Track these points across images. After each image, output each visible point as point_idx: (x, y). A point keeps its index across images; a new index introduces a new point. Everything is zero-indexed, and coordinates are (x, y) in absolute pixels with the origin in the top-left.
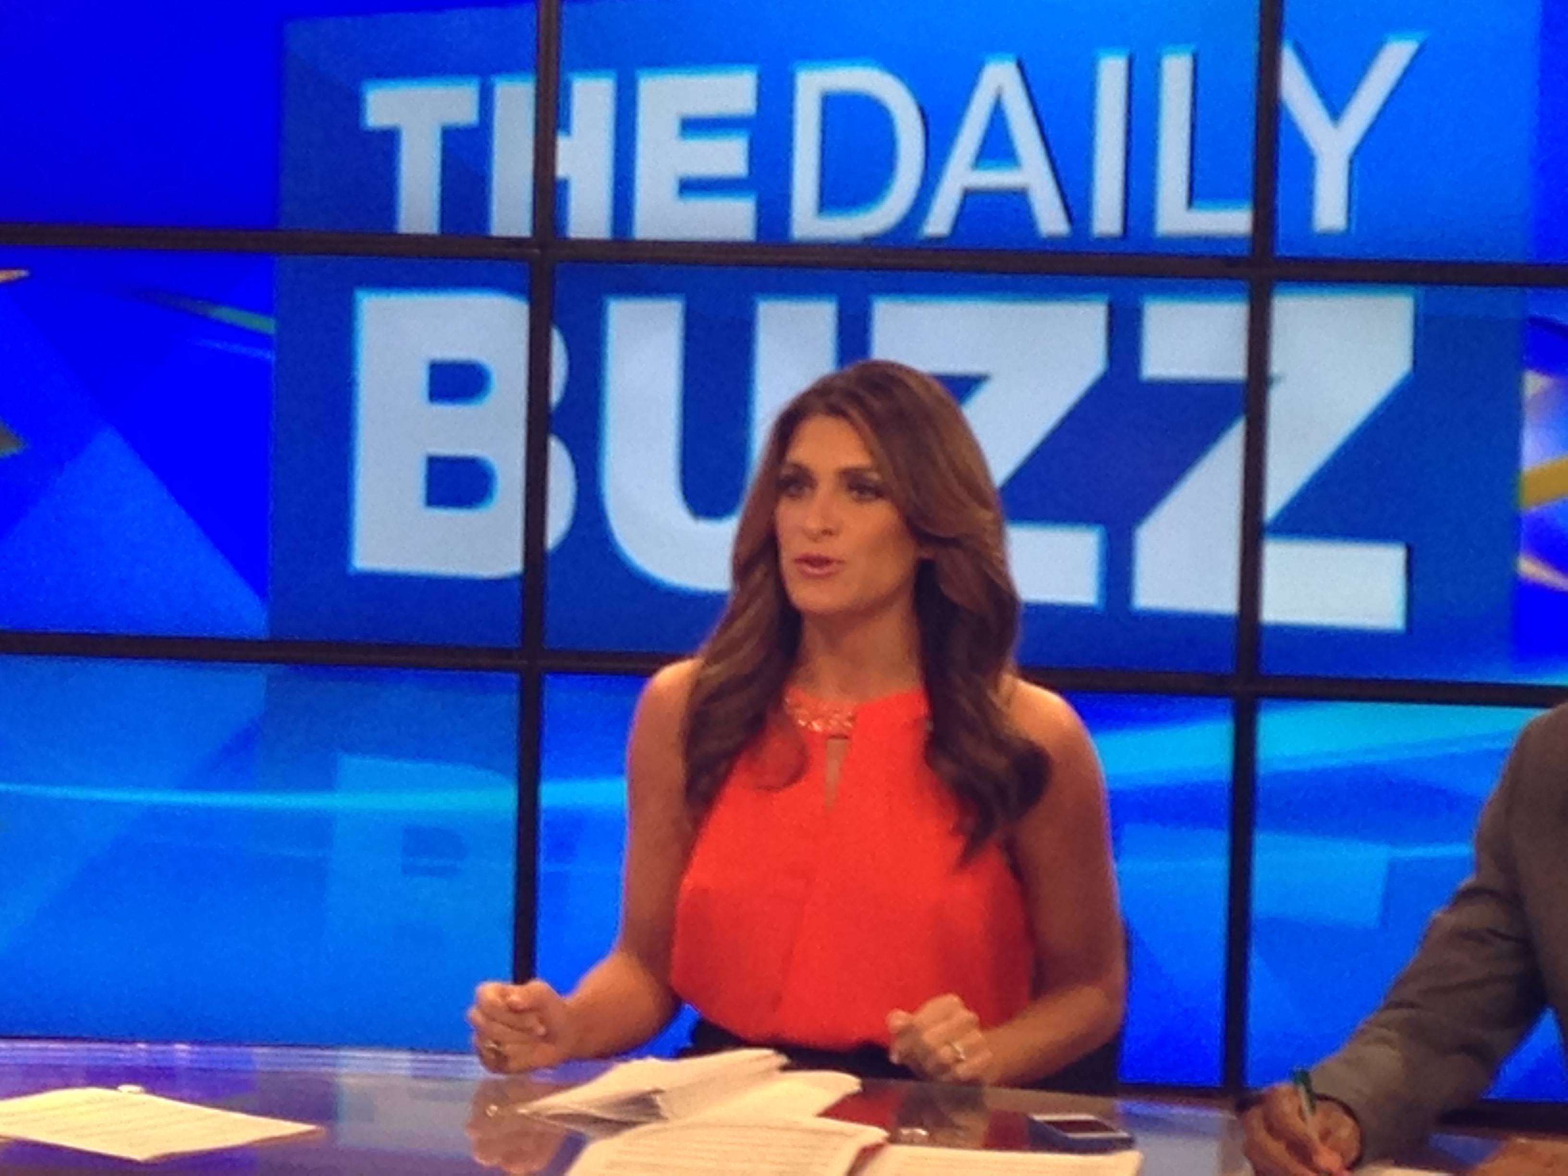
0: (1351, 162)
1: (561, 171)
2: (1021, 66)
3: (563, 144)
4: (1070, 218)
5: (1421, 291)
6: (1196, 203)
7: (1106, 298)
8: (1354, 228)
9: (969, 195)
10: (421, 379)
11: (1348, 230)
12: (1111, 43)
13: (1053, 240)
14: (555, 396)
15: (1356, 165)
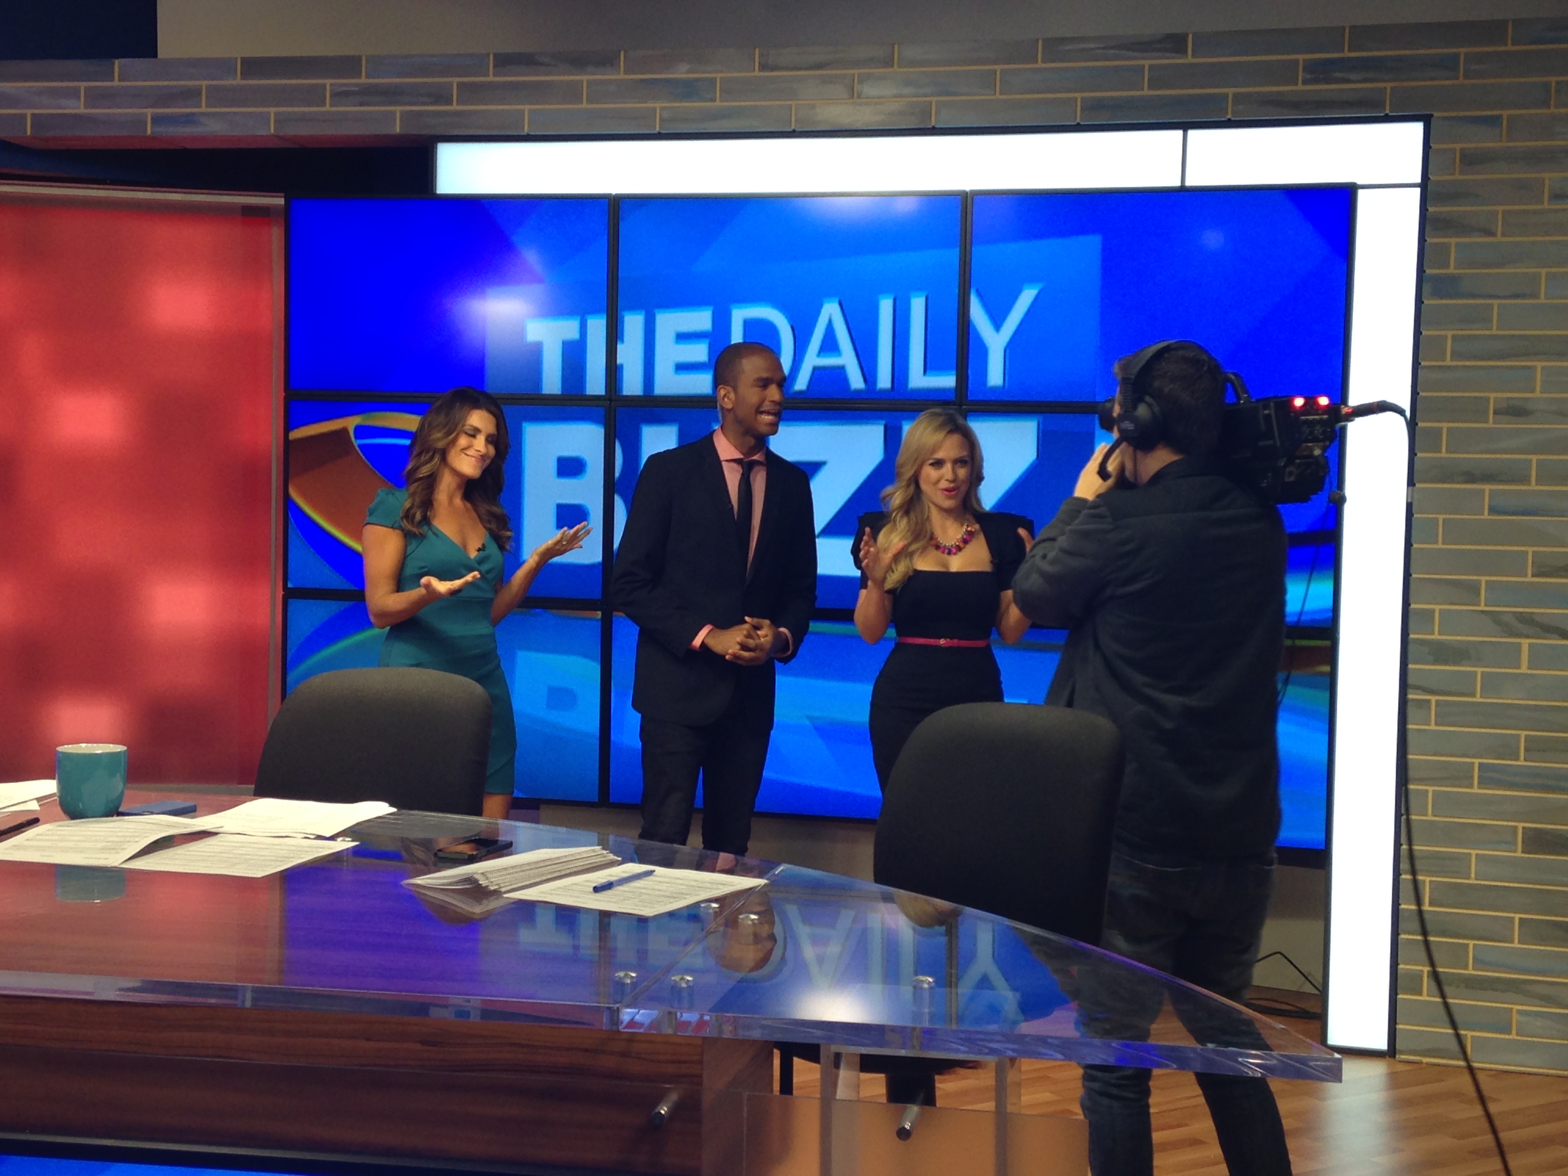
0: (1005, 351)
1: (619, 361)
2: (840, 304)
3: (620, 347)
4: (865, 380)
5: (1041, 418)
6: (928, 372)
7: (883, 422)
8: (1007, 385)
9: (816, 370)
10: (553, 466)
11: (1004, 386)
12: (884, 291)
13: (858, 392)
14: (617, 474)
15: (1008, 352)
